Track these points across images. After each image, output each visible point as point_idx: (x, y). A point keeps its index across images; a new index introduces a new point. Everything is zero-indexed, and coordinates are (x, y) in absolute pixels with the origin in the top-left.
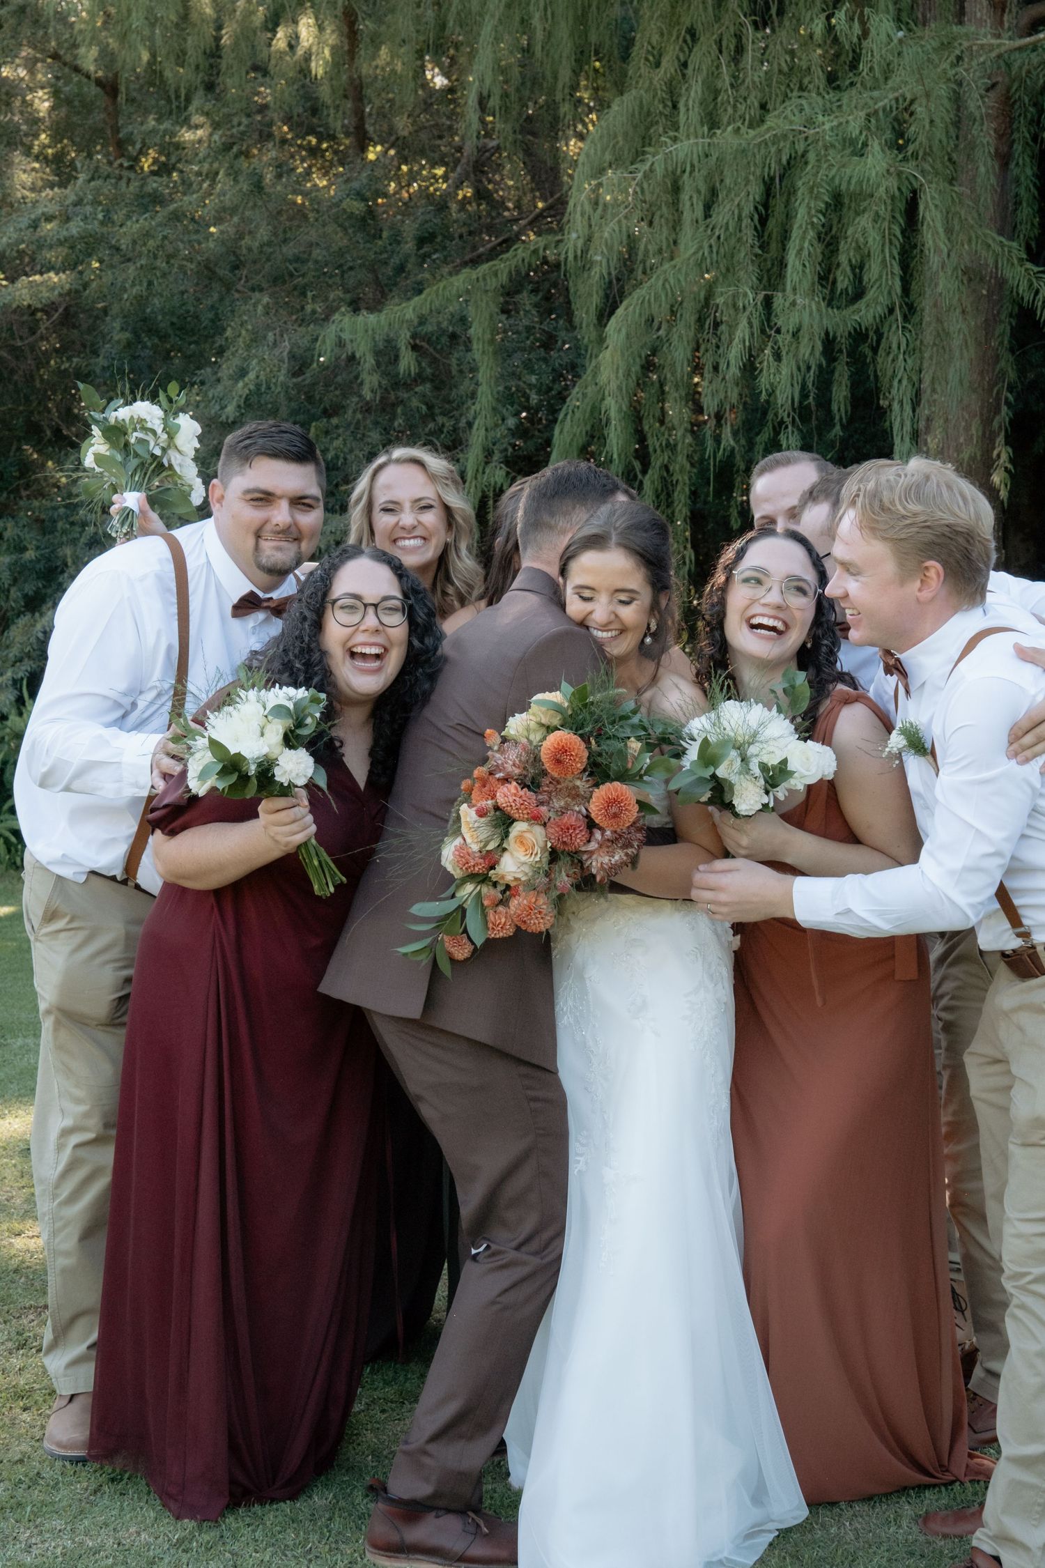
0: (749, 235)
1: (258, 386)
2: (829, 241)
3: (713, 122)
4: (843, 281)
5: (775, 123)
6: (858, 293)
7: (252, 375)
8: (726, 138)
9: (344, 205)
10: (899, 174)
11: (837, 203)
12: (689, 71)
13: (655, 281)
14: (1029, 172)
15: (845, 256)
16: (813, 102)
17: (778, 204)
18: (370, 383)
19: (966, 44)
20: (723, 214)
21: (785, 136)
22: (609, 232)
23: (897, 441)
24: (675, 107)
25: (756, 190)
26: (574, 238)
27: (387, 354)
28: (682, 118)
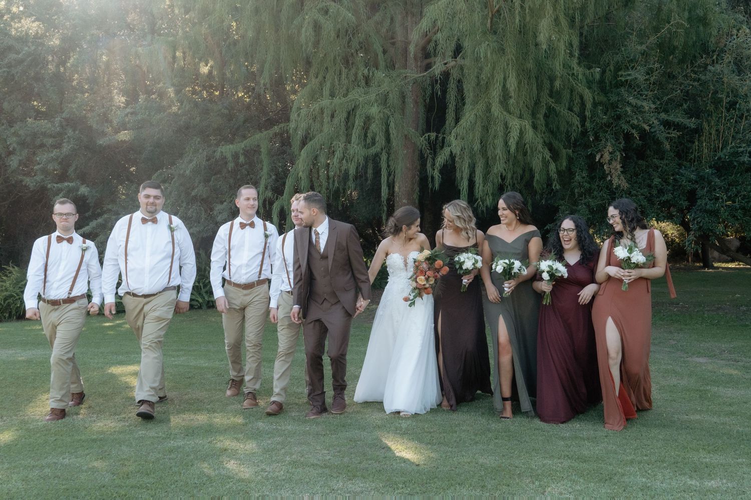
0: (343, 128)
1: (197, 165)
2: (366, 128)
3: (332, 95)
4: (369, 141)
5: (351, 96)
6: (374, 143)
7: (195, 162)
8: (336, 100)
9: (222, 111)
10: (384, 112)
11: (368, 120)
12: (326, 80)
13: (316, 140)
14: (423, 111)
15: (369, 135)
16: (361, 90)
17: (351, 118)
18: (231, 166)
19: (404, 75)
20: (336, 120)
21: (353, 100)
22: (303, 125)
23: (383, 186)
24: (322, 89)
25: (345, 115)
26: (292, 125)
27: (236, 156)
28: (324, 93)
